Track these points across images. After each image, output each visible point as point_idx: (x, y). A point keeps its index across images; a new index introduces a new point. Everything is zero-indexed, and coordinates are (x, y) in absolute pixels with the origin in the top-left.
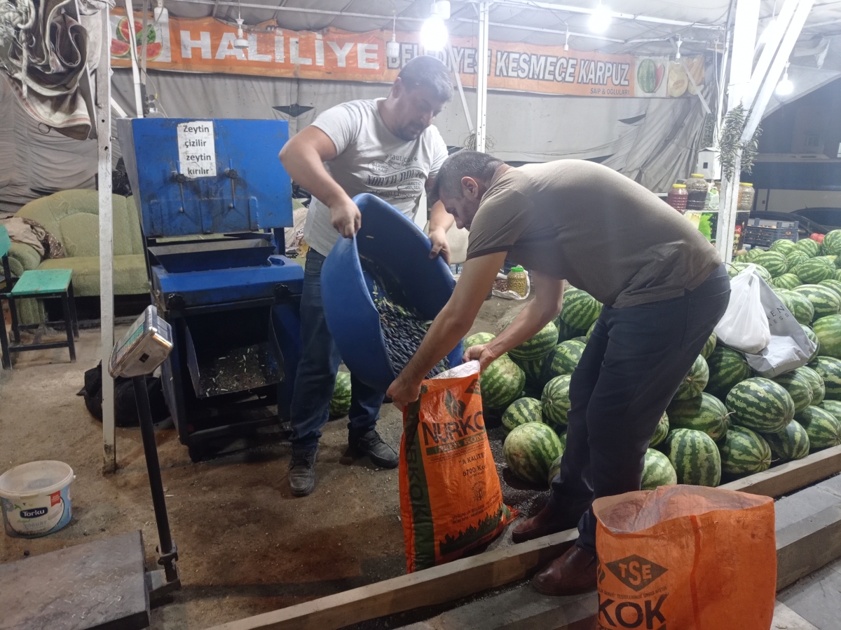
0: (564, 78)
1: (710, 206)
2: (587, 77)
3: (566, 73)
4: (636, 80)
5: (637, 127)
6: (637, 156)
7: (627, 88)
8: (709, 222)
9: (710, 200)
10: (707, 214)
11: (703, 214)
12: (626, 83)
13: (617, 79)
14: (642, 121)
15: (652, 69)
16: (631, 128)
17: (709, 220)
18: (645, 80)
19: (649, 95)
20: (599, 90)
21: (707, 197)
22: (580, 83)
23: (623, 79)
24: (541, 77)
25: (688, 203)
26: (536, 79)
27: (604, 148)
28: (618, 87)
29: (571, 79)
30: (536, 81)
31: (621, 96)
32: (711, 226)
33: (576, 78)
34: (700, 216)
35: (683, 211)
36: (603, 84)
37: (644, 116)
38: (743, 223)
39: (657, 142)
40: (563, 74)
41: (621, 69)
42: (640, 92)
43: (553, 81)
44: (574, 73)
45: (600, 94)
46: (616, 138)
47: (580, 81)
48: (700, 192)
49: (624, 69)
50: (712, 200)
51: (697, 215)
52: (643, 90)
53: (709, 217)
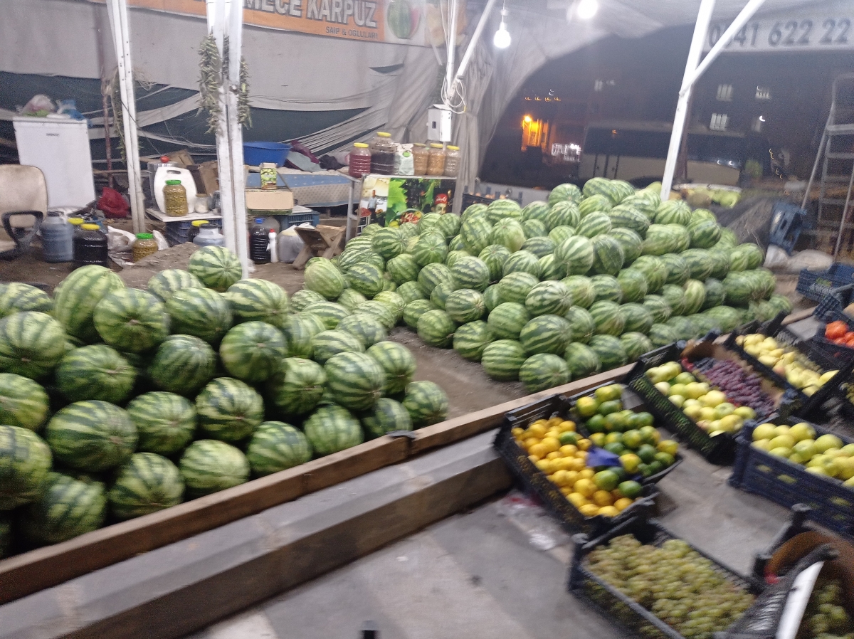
0: (288, 11)
1: (400, 170)
2: (319, 12)
3: (289, 4)
4: (386, 23)
5: (395, 77)
6: (402, 111)
7: (375, 31)
8: (402, 189)
9: (400, 164)
10: (398, 180)
11: (392, 179)
12: (373, 24)
13: (361, 19)
14: (400, 71)
15: (407, 11)
16: (386, 79)
17: (402, 186)
18: (397, 23)
19: (403, 41)
20: (338, 30)
21: (396, 160)
22: (311, 19)
23: (368, 20)
24: (257, 6)
25: (372, 166)
26: (251, 9)
27: (357, 99)
28: (364, 29)
29: (298, 13)
30: (252, 11)
31: (368, 39)
32: (405, 194)
33: (304, 12)
34: (388, 182)
35: (364, 175)
36: (342, 23)
37: (401, 66)
38: (449, 192)
39: (422, 97)
40: (286, 6)
41: (366, 8)
42: (391, 36)
43: (273, 12)
44: (300, 6)
45: (340, 35)
46: (369, 89)
47: (309, 15)
48: (384, 154)
49: (370, 8)
50: (402, 164)
51: (385, 180)
52: (396, 33)
53: (401, 183)
